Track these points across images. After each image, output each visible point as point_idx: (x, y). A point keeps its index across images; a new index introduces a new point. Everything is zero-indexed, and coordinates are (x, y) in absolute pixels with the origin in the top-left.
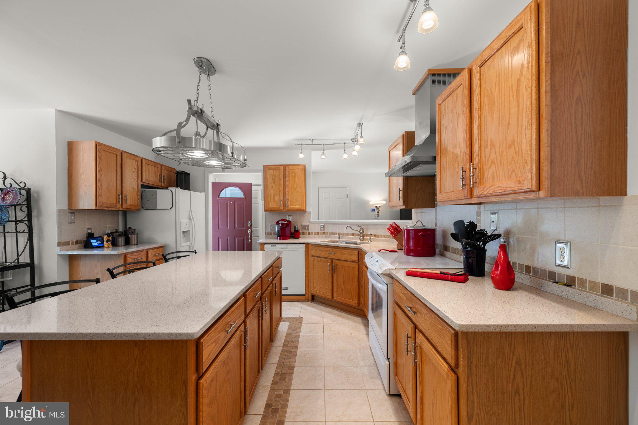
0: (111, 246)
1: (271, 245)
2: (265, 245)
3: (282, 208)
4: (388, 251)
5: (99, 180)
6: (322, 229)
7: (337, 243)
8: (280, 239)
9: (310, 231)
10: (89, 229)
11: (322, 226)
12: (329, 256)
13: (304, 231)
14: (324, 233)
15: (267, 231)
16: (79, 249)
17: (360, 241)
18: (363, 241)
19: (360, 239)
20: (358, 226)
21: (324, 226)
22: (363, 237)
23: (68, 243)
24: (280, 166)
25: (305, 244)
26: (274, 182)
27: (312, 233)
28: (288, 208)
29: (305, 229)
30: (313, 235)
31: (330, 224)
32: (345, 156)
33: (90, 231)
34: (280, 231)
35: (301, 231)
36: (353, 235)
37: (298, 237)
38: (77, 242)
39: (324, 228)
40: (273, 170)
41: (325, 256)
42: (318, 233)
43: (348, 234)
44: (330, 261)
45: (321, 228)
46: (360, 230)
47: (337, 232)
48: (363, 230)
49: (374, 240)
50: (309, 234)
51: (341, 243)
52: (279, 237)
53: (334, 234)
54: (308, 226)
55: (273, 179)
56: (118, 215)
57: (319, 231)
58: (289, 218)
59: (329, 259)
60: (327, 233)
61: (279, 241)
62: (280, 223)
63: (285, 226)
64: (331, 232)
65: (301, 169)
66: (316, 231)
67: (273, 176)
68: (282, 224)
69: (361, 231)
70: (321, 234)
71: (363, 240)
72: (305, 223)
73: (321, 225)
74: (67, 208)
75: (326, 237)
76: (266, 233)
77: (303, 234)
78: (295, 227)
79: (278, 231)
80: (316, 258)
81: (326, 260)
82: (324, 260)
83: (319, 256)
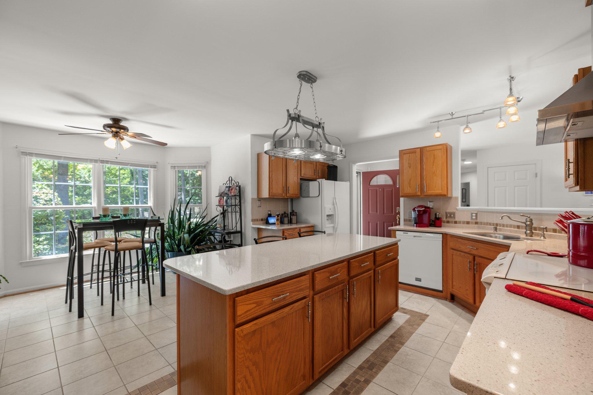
0: (279, 224)
1: (402, 232)
2: (397, 232)
3: (419, 193)
4: (547, 255)
5: (271, 177)
6: (474, 217)
7: (491, 237)
9: (457, 220)
10: (269, 211)
11: (474, 215)
12: (470, 251)
13: (450, 220)
14: (476, 223)
15: (406, 218)
16: (263, 224)
17: (526, 236)
18: (532, 236)
19: (526, 233)
20: (523, 216)
21: (476, 214)
22: (531, 231)
23: (257, 220)
24: (417, 150)
25: (442, 234)
26: (410, 167)
27: (460, 222)
28: (426, 194)
29: (450, 217)
30: (462, 225)
31: (484, 212)
32: (501, 124)
33: (269, 213)
34: (417, 218)
35: (444, 219)
36: (518, 227)
37: (440, 226)
38: (262, 220)
39: (476, 216)
40: (409, 154)
41: (466, 251)
42: (468, 223)
43: (511, 226)
44: (471, 257)
45: (472, 216)
46: (526, 221)
47: (495, 222)
48: (531, 221)
50: (456, 222)
51: (496, 237)
52: (415, 225)
53: (490, 224)
54: (454, 214)
55: (409, 163)
56: (288, 202)
57: (469, 220)
58: (430, 205)
59: (471, 254)
60: (481, 223)
61: (415, 228)
62: (416, 209)
63: (421, 213)
64: (486, 221)
65: (441, 149)
66: (466, 220)
67: (409, 160)
68: (418, 211)
69: (528, 223)
70: (472, 223)
72: (449, 210)
73: (472, 213)
74: (257, 197)
75: (479, 228)
76: (404, 219)
77: (448, 222)
78: (436, 214)
79: (415, 218)
80: (455, 252)
81: (466, 255)
82: (464, 255)
83: (459, 249)
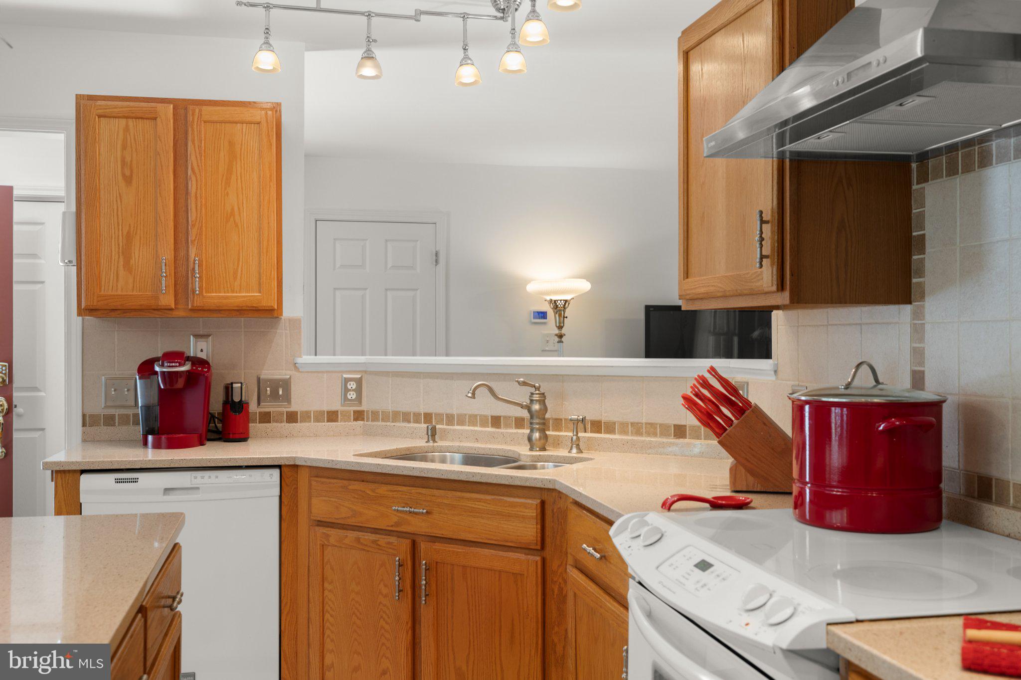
1: (112, 478)
2: (84, 479)
3: (167, 300)
4: (709, 506)
6: (352, 395)
7: (424, 459)
8: (157, 446)
9: (295, 407)
11: (352, 385)
12: (397, 524)
13: (268, 407)
14: (359, 416)
15: (91, 411)
17: (531, 449)
18: (543, 449)
19: (530, 439)
20: (523, 384)
21: (359, 382)
22: (543, 431)
24: (160, 107)
25: (279, 467)
26: (128, 181)
27: (306, 416)
28: (198, 302)
29: (275, 396)
30: (312, 425)
31: (386, 374)
32: (469, 75)
34: (158, 408)
35: (253, 407)
36: (496, 421)
37: (241, 437)
39: (359, 390)
41: (382, 525)
42: (332, 416)
43: (473, 420)
44: (404, 546)
45: (346, 390)
46: (532, 401)
47: (422, 410)
49: (592, 445)
50: (292, 418)
51: (443, 461)
52: (150, 438)
53: (406, 418)
54: (286, 384)
57: (336, 406)
58: (197, 348)
59: (400, 534)
60: (375, 416)
61: (153, 455)
62: (157, 369)
63: (180, 384)
64: (390, 408)
65: (258, 123)
66: (326, 408)
67: (124, 148)
68: (170, 377)
69: (536, 407)
70: (346, 418)
71: (544, 445)
72: (269, 373)
73: (347, 380)
75: (368, 434)
76: (83, 418)
77: (266, 418)
78: (229, 389)
79: (147, 408)
80: (334, 533)
81: (383, 540)
82: (374, 542)
83: (352, 521)
